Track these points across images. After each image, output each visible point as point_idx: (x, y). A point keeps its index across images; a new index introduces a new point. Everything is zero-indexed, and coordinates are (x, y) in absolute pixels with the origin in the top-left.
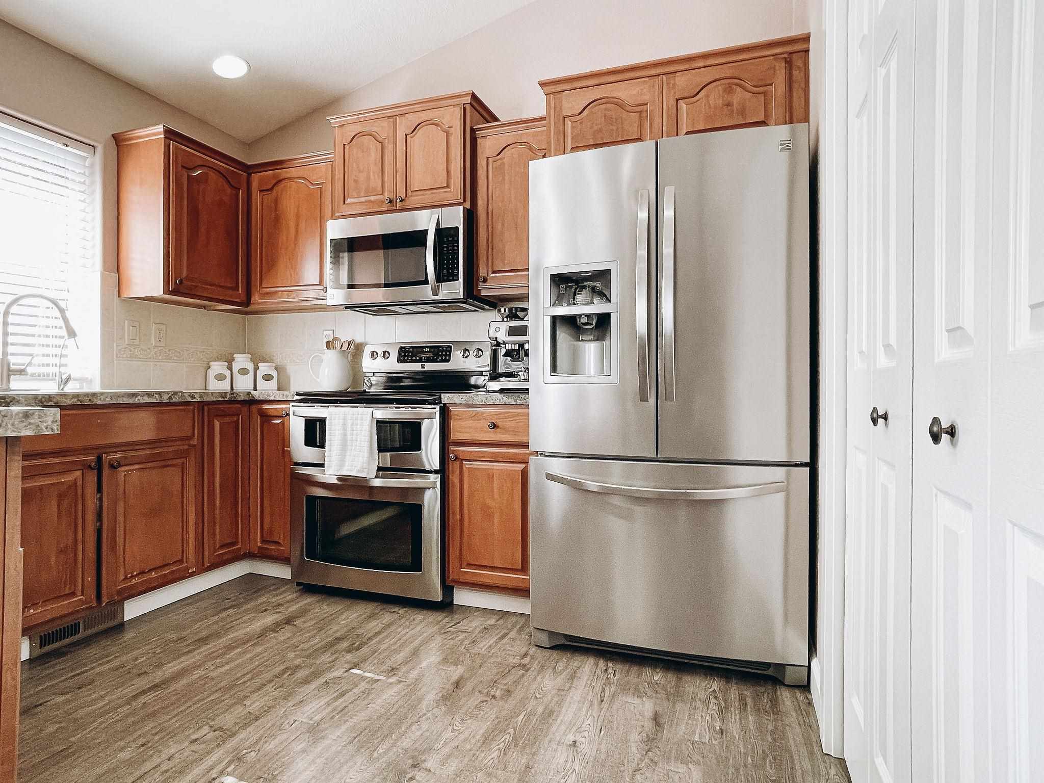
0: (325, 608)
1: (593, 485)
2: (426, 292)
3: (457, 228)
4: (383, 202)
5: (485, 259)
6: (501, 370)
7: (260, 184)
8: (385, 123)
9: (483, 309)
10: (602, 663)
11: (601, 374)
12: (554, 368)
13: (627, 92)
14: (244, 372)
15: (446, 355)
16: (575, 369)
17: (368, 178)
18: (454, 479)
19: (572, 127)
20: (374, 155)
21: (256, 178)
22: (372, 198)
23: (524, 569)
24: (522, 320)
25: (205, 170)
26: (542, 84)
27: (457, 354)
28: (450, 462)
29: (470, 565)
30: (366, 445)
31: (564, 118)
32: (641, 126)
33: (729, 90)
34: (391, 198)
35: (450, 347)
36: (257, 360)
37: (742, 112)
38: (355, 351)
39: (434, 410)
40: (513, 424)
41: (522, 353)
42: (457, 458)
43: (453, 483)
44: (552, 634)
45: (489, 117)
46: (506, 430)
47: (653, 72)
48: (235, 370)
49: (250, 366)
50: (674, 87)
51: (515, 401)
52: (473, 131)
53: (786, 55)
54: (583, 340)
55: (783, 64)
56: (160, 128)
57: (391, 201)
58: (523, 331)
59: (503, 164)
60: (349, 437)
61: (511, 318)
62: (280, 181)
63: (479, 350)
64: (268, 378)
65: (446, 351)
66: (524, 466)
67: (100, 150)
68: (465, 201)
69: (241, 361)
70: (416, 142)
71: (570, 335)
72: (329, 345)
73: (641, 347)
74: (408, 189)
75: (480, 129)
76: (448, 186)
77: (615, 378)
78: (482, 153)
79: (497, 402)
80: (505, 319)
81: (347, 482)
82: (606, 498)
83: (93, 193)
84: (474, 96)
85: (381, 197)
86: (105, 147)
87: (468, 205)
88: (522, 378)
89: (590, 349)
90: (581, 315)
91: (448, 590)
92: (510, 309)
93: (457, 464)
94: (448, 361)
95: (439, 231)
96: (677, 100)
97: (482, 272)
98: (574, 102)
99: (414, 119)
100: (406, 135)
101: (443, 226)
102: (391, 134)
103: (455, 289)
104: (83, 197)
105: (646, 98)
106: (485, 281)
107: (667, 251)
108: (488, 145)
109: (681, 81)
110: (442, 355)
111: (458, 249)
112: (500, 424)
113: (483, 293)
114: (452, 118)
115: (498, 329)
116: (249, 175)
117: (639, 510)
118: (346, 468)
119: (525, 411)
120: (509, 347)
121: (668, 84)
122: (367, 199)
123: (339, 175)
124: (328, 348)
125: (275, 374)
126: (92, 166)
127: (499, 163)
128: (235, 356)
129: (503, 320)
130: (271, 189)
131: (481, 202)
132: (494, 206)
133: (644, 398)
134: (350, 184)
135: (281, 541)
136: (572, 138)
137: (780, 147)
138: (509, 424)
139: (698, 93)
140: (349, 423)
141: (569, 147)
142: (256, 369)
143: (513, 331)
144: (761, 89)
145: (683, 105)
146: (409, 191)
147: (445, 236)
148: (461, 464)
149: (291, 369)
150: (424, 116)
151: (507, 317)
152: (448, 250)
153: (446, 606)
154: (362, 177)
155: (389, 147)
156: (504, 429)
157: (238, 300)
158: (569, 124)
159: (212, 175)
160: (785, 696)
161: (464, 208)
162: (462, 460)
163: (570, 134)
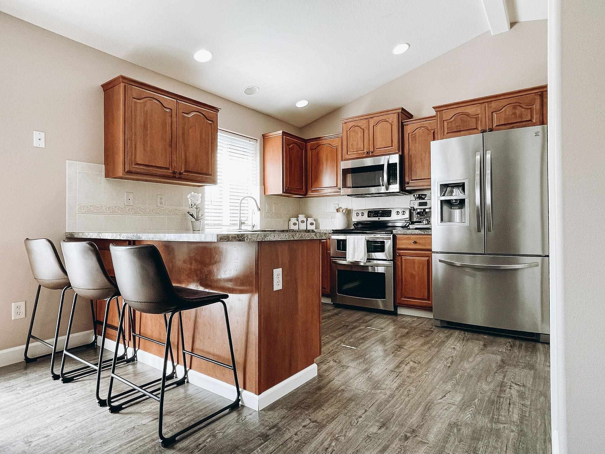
0: (345, 313)
1: (458, 264)
2: (383, 189)
3: (396, 163)
4: (364, 153)
5: (408, 175)
6: (415, 219)
7: (311, 147)
8: (365, 121)
9: (406, 194)
10: (463, 332)
11: (462, 222)
12: (442, 220)
13: (471, 110)
14: (303, 222)
15: (389, 214)
16: (450, 220)
17: (358, 144)
18: (399, 263)
19: (447, 124)
20: (360, 134)
21: (309, 145)
22: (359, 152)
23: (429, 299)
24: (424, 199)
25: (294, 144)
26: (434, 108)
27: (394, 214)
28: (397, 256)
29: (405, 297)
30: (363, 249)
31: (444, 121)
32: (477, 124)
33: (515, 108)
34: (368, 151)
35: (391, 210)
36: (307, 217)
37: (521, 116)
38: (348, 213)
39: (390, 236)
40: (424, 242)
41: (424, 213)
42: (400, 255)
43: (398, 265)
44: (442, 321)
45: (410, 116)
46: (420, 244)
47: (481, 102)
48: (300, 221)
49: (305, 220)
50: (491, 107)
51: (424, 232)
52: (402, 123)
53: (539, 93)
54: (453, 209)
55: (539, 97)
56: (281, 132)
57: (367, 153)
58: (425, 204)
59: (415, 136)
60: (356, 247)
61: (419, 199)
62: (319, 145)
63: (404, 211)
64: (312, 224)
65: (389, 212)
66: (428, 258)
67: (259, 141)
68: (399, 152)
69: (302, 217)
70: (378, 128)
71: (448, 207)
72: (338, 210)
73: (478, 210)
74: (375, 147)
75: (405, 122)
76: (392, 146)
77: (467, 224)
78: (406, 132)
79: (417, 233)
80: (417, 199)
81: (355, 264)
82: (463, 269)
83: (256, 156)
84: (403, 109)
85: (363, 152)
86: (260, 140)
87: (400, 153)
88: (425, 223)
89: (457, 212)
90: (452, 200)
91: (396, 308)
92: (419, 195)
93: (399, 258)
94: (390, 216)
95: (389, 165)
96: (492, 113)
97: (407, 180)
98: (448, 115)
99: (376, 119)
100: (374, 126)
101: (390, 162)
102: (367, 125)
103: (395, 188)
104: (253, 158)
105: (479, 112)
106: (408, 183)
107: (488, 172)
108: (409, 128)
109: (494, 105)
110: (387, 214)
111: (397, 172)
112: (418, 241)
113: (407, 188)
114: (394, 119)
115: (414, 204)
116: (306, 143)
117: (478, 273)
118: (355, 259)
119: (430, 236)
120: (419, 211)
121: (488, 106)
122: (357, 152)
123: (345, 143)
124: (338, 212)
125: (314, 222)
126: (256, 147)
127: (414, 135)
128: (299, 215)
129: (416, 200)
130: (316, 149)
131: (406, 151)
132: (413, 152)
133: (479, 231)
134: (350, 146)
135: (326, 287)
136: (447, 128)
137: (535, 135)
138: (421, 241)
139: (501, 110)
140: (356, 241)
141: (446, 132)
142: (307, 220)
143: (421, 204)
144: (530, 107)
145: (495, 115)
146: (375, 148)
147: (392, 167)
148: (401, 259)
149: (320, 221)
150: (381, 118)
151: (417, 198)
152: (392, 172)
153: (394, 313)
154: (355, 143)
155: (366, 131)
156: (419, 243)
157: (303, 194)
158: (446, 123)
159: (296, 146)
160: (540, 346)
161: (399, 155)
162: (402, 256)
163: (446, 127)
